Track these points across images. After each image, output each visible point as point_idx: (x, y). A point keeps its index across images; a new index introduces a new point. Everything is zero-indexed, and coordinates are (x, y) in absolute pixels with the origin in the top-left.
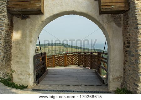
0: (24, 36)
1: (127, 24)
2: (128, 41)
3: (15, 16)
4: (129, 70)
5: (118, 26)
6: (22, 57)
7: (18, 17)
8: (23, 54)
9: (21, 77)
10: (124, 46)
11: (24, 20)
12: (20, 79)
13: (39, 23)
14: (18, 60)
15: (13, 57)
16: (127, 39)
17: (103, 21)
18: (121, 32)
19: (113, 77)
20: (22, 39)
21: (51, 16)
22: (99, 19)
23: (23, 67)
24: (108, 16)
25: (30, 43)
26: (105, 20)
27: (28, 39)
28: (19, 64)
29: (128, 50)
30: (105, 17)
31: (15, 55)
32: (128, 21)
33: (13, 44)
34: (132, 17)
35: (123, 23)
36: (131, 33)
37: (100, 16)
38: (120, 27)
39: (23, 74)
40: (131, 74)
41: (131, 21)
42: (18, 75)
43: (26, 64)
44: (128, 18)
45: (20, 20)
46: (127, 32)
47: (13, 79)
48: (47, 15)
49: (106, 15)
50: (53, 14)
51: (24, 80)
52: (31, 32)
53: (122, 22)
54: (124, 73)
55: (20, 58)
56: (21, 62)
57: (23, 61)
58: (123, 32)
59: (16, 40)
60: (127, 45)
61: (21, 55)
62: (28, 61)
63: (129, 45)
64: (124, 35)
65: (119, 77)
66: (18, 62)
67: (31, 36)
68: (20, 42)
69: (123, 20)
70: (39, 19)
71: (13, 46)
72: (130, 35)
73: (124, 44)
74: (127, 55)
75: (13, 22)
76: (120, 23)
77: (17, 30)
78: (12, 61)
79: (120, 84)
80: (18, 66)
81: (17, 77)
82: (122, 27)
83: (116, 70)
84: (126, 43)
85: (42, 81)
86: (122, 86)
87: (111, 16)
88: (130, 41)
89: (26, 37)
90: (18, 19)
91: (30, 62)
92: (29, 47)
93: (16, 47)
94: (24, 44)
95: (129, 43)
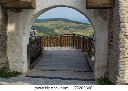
0: (17, 28)
1: (112, 20)
2: (111, 35)
3: (9, 10)
4: (111, 63)
5: (104, 20)
6: (16, 47)
7: (12, 11)
8: (17, 44)
9: (16, 64)
10: (108, 39)
11: (17, 13)
12: (15, 66)
13: (31, 17)
14: (13, 49)
15: (8, 47)
16: (112, 34)
17: (90, 15)
18: (107, 25)
19: (98, 67)
20: (16, 31)
21: (42, 10)
22: (86, 13)
23: (18, 56)
24: (95, 11)
25: (23, 35)
26: (92, 14)
27: (21, 31)
28: (14, 53)
29: (111, 44)
30: (92, 11)
31: (10, 45)
32: (113, 17)
33: (8, 35)
34: (116, 14)
35: (109, 18)
36: (115, 29)
37: (87, 10)
38: (106, 21)
39: (18, 62)
40: (113, 66)
41: (115, 18)
42: (14, 62)
43: (20, 53)
44: (113, 14)
45: (14, 13)
46: (112, 28)
47: (9, 66)
48: (38, 9)
49: (93, 10)
50: (44, 8)
51: (19, 67)
52: (24, 25)
53: (108, 16)
54: (108, 64)
55: (15, 48)
56: (16, 51)
57: (17, 50)
58: (108, 26)
59: (11, 32)
60: (111, 39)
61: (15, 45)
62: (22, 51)
63: (112, 39)
64: (109, 29)
65: (103, 67)
66: (13, 51)
67: (24, 29)
68: (14, 34)
69: (109, 15)
70: (31, 13)
71: (8, 37)
72: (113, 31)
73: (109, 37)
74: (111, 48)
75: (8, 16)
76: (106, 18)
77: (12, 22)
78: (8, 50)
79: (104, 72)
80: (14, 55)
81: (13, 64)
82: (108, 21)
83: (101, 60)
84: (110, 38)
85: (36, 65)
86: (105, 74)
87: (98, 11)
88: (114, 37)
89: (19, 29)
90: (12, 12)
91: (24, 52)
92: (22, 38)
93: (11, 38)
94: (18, 36)
95: (112, 38)
